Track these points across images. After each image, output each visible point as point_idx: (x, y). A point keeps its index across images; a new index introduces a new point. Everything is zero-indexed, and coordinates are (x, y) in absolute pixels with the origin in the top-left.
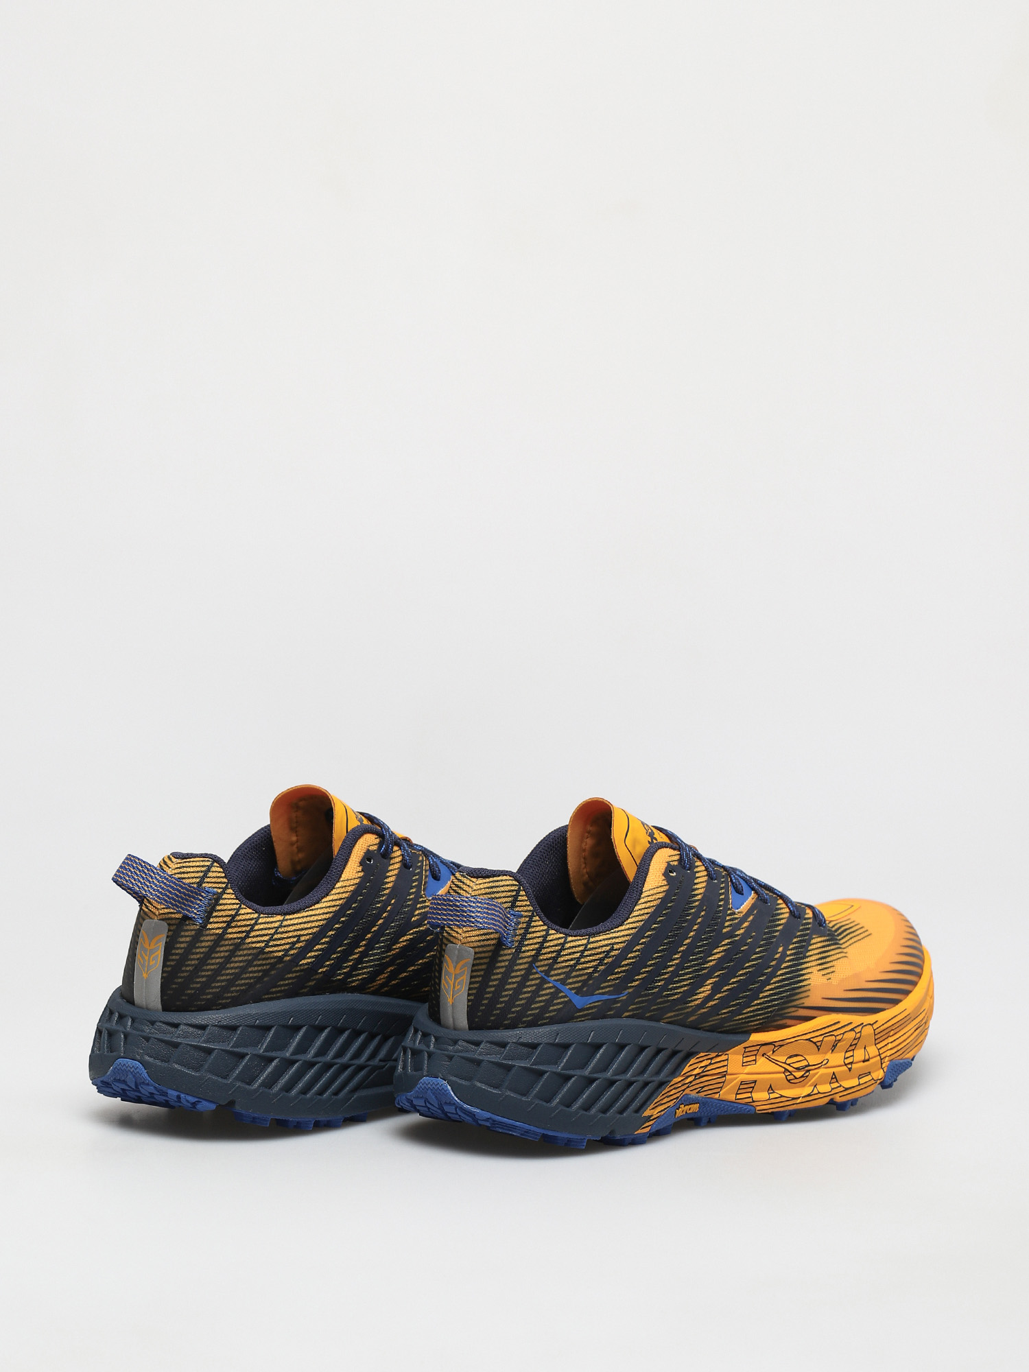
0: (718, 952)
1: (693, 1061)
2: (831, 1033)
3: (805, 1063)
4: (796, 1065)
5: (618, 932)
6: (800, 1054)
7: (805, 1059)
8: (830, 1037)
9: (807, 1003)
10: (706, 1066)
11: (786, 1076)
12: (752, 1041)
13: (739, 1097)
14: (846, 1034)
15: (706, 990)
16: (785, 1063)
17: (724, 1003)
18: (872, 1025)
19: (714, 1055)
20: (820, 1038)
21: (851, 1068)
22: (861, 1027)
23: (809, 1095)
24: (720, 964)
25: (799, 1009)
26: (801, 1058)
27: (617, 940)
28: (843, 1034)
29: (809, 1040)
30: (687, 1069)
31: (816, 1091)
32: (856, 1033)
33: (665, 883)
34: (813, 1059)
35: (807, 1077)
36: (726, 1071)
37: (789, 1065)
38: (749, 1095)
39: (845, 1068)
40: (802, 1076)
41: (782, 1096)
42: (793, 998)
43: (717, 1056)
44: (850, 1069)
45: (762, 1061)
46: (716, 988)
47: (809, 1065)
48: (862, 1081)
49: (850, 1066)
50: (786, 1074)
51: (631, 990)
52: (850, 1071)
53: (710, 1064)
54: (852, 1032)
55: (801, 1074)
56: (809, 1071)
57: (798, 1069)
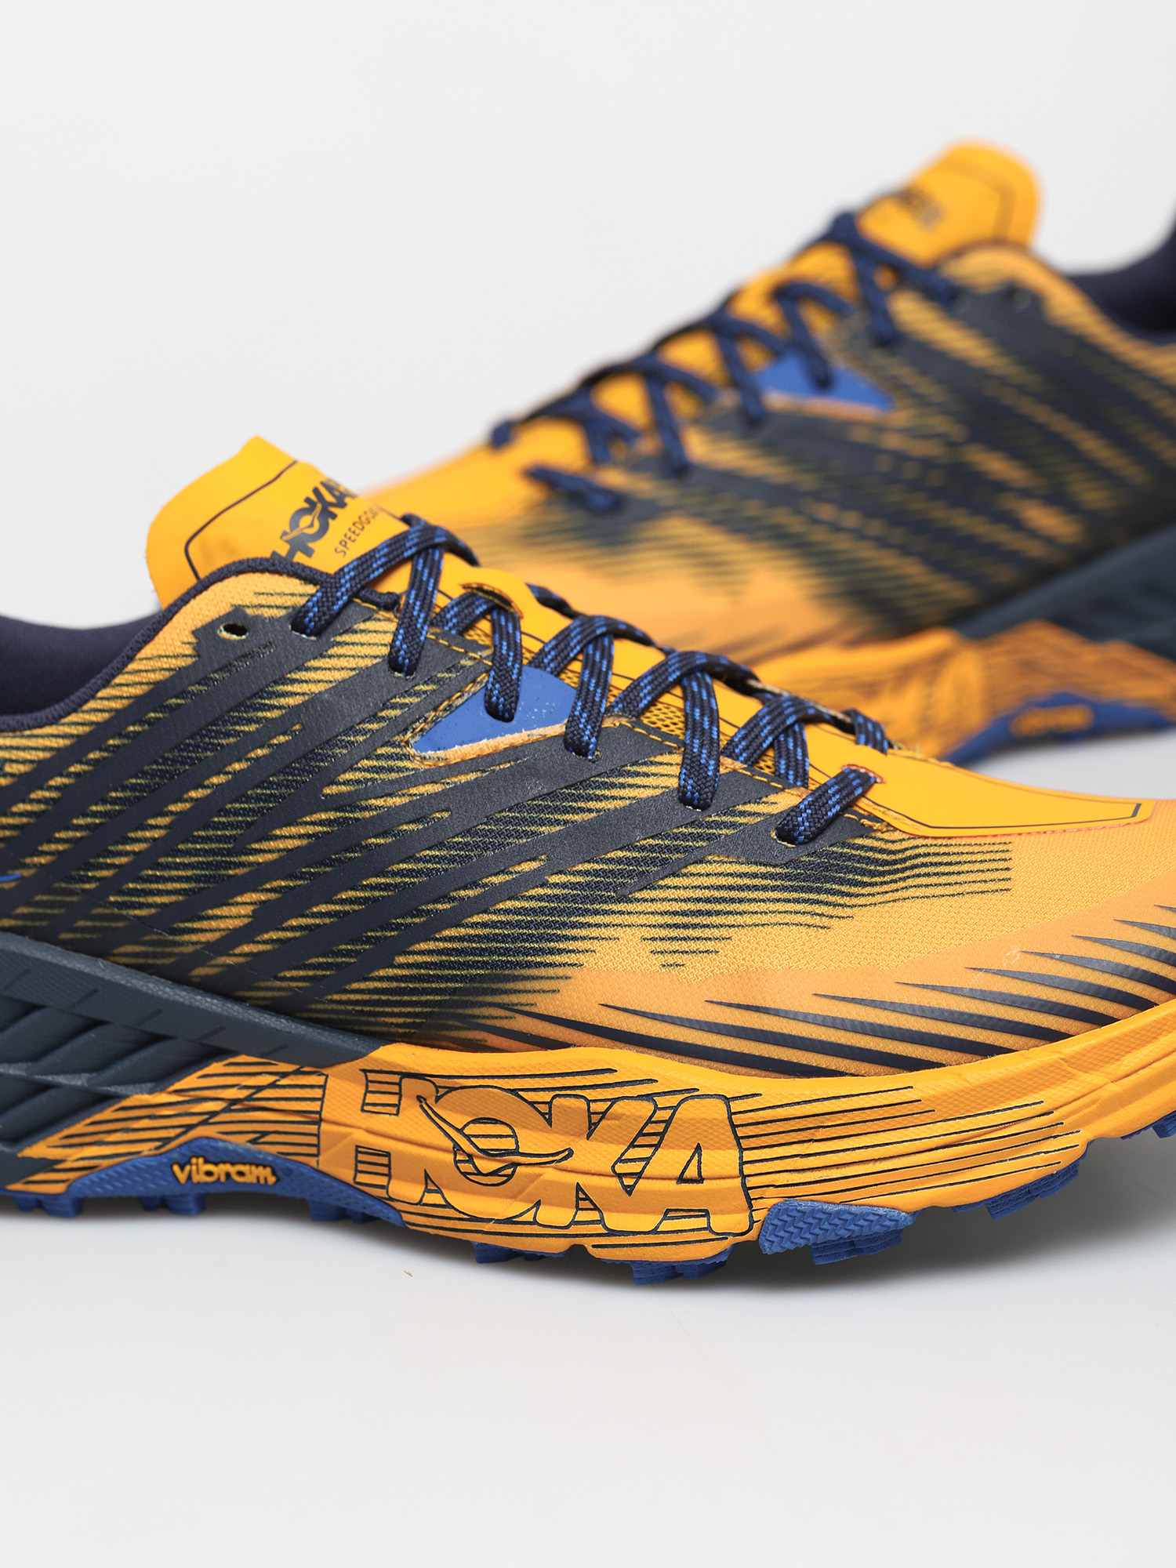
0: (290, 838)
1: (216, 1067)
2: (578, 1092)
3: (509, 1144)
4: (483, 1144)
5: (36, 736)
6: (503, 1120)
7: (514, 1136)
8: (573, 1100)
9: (546, 1005)
10: (260, 1088)
11: (456, 1162)
12: (376, 1060)
13: (361, 1178)
14: (620, 1103)
15: (236, 913)
16: (460, 1131)
17: (288, 954)
18: (727, 1100)
19: (283, 1067)
20: (546, 1096)
21: (632, 1187)
22: (680, 1097)
23: (509, 1221)
24: (288, 864)
25: (516, 1015)
26: (504, 1130)
27: (14, 755)
28: (614, 1101)
29: (514, 1091)
30: (191, 1081)
31: (529, 1217)
32: (656, 1108)
33: (188, 650)
34: (534, 1140)
35: (510, 1177)
36: (319, 1113)
37: (468, 1137)
38: (383, 1181)
39: (614, 1182)
40: (494, 1173)
41: (448, 1205)
42: (501, 986)
43: (297, 1072)
44: (629, 1189)
45: (411, 1111)
46: (266, 916)
47: (516, 1152)
48: (667, 1225)
49: (628, 1181)
50: (459, 1157)
51: (26, 873)
52: (630, 1193)
53: (273, 1085)
54: (645, 1103)
55: (492, 1165)
56: (516, 1165)
57: (487, 1153)
